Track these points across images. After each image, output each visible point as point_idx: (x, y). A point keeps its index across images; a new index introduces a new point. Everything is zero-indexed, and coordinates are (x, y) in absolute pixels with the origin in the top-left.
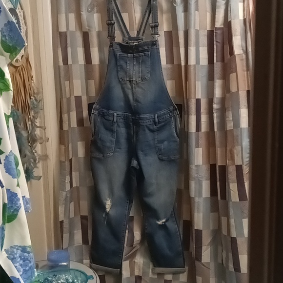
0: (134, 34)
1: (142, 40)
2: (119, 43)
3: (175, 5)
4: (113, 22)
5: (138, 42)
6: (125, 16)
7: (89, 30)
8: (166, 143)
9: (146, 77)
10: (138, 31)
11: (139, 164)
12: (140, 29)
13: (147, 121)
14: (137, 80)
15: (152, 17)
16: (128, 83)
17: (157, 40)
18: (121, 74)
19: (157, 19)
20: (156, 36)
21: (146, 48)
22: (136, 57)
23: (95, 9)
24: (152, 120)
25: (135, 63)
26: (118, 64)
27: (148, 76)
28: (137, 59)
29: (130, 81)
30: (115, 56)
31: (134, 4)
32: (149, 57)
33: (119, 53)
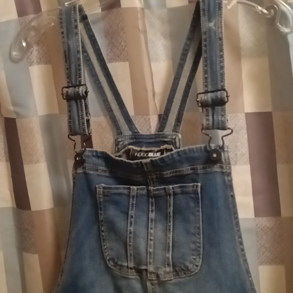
0: (149, 125)
1: (174, 144)
2: (103, 153)
3: (285, 30)
4: (81, 90)
5: (162, 152)
6: (120, 71)
7: (17, 114)
9: (191, 266)
10: (160, 116)
12: (167, 111)
14: (161, 272)
15: (206, 72)
16: (133, 275)
17: (222, 148)
18: (111, 248)
19: (222, 80)
20: (221, 133)
21: (186, 169)
22: (156, 197)
23: (35, 52)
25: (152, 215)
26: (101, 218)
27: (195, 263)
28: (159, 201)
29: (139, 272)
30: (92, 192)
31: (145, 32)
32: (196, 200)
33: (103, 183)
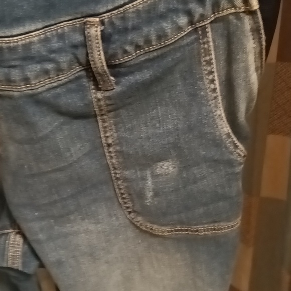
8: (167, 167)
11: (32, 251)
13: (33, 69)
24: (64, 59)
